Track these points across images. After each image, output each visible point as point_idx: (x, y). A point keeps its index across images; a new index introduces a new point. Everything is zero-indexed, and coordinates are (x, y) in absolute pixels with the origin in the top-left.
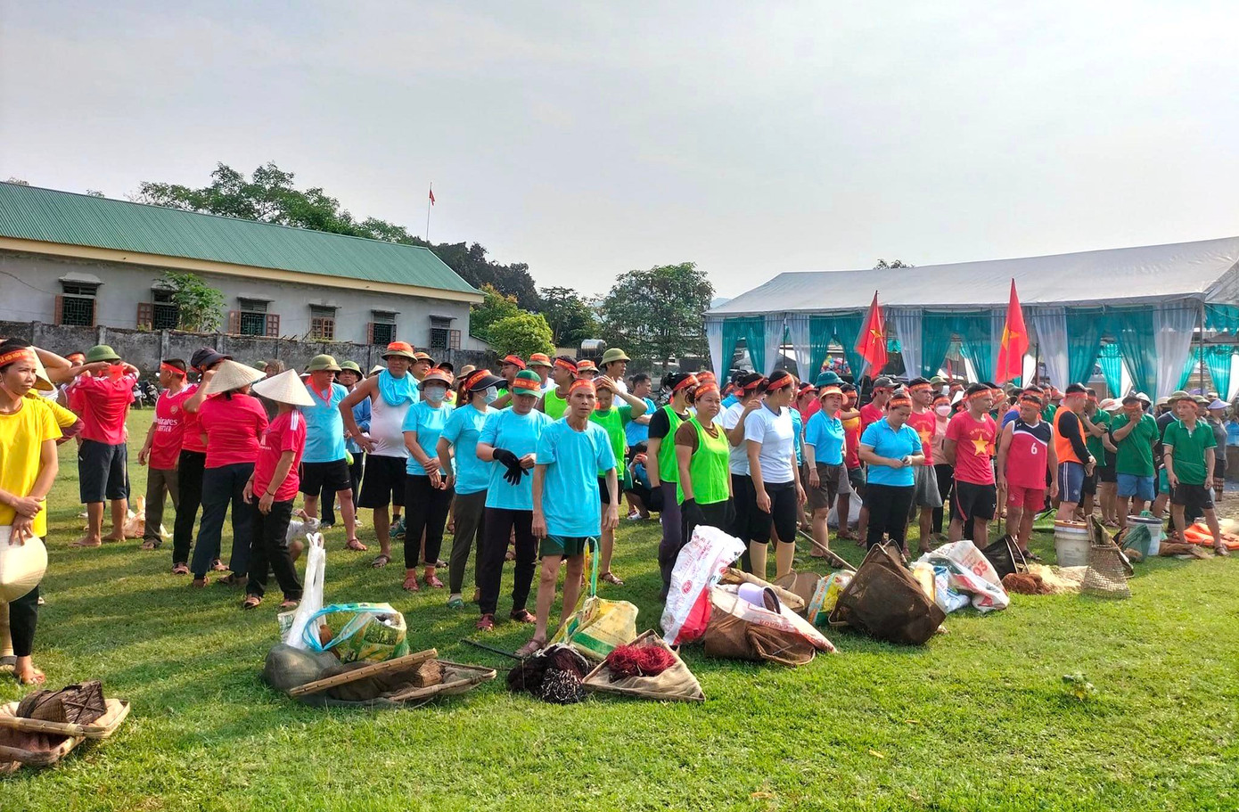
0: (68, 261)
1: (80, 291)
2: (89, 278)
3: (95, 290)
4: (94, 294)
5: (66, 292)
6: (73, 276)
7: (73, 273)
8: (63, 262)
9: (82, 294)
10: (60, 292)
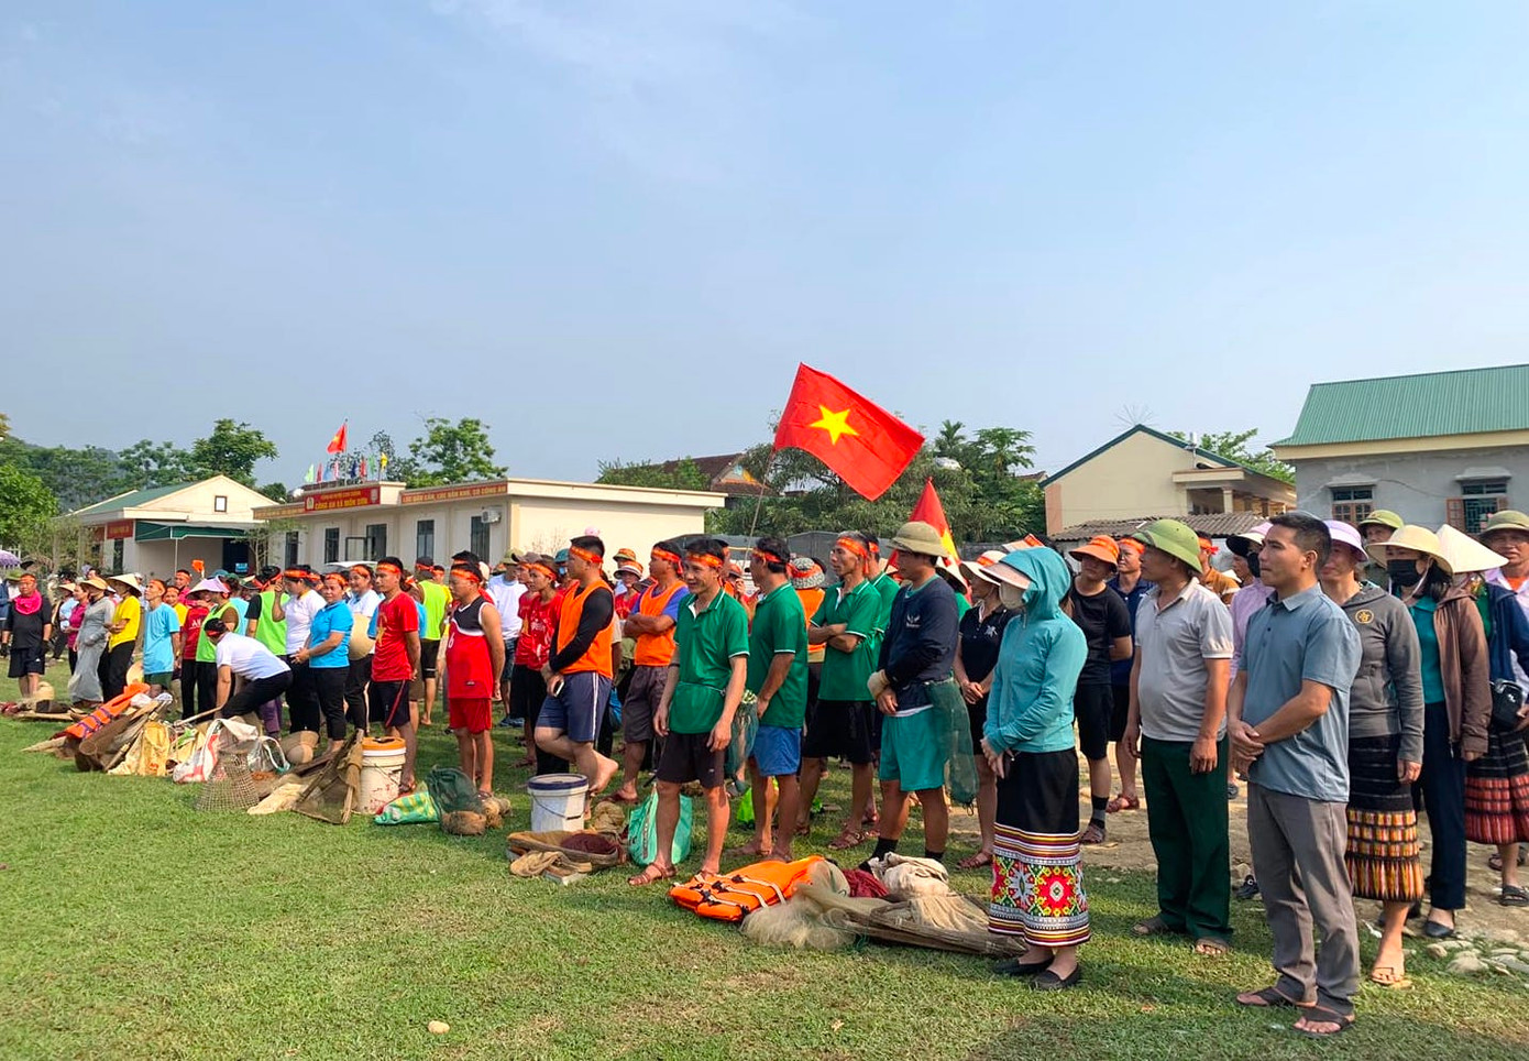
0: (1464, 455)
1: (1485, 489)
2: (1495, 472)
3: (1504, 485)
4: (1504, 491)
5: (1466, 492)
6: (1473, 472)
7: (1473, 469)
8: (1458, 457)
9: (1488, 492)
10: (1458, 494)
